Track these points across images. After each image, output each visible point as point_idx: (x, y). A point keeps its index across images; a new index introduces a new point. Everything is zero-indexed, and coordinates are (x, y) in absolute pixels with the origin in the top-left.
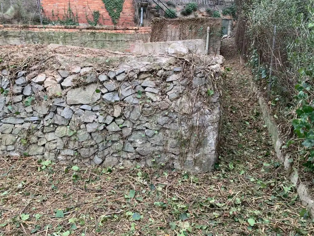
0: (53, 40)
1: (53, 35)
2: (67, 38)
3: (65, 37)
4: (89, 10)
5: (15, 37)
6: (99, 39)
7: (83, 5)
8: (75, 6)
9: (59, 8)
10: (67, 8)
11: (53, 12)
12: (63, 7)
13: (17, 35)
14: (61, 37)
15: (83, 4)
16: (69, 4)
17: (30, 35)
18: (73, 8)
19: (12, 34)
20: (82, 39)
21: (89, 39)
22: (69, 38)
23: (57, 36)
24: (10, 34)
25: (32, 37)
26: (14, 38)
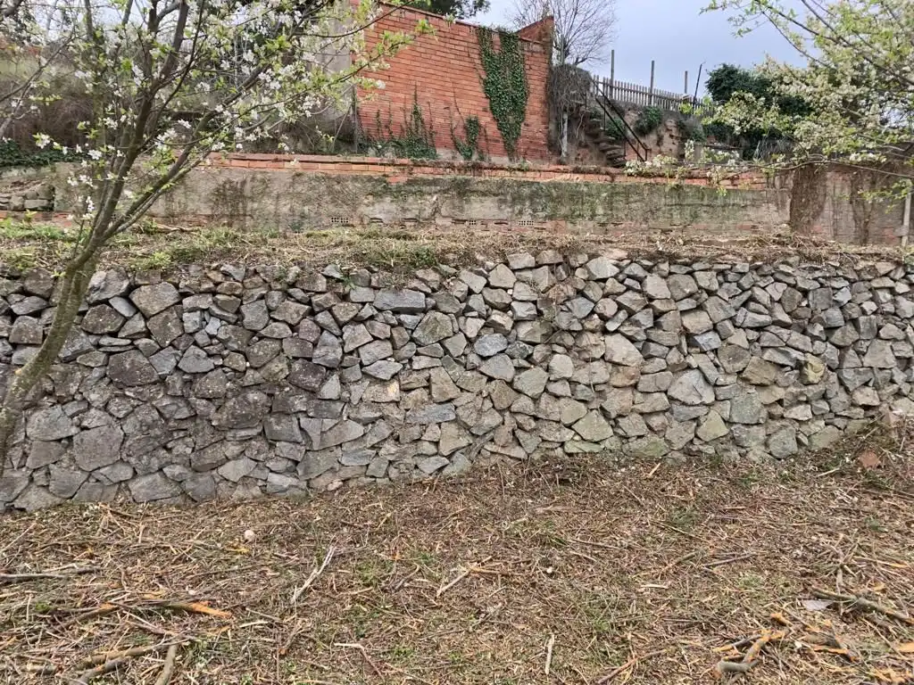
0: (583, 204)
1: (585, 189)
2: (618, 198)
3: (612, 195)
4: (457, 114)
5: (484, 194)
6: (689, 201)
7: (446, 102)
8: (429, 103)
9: (393, 106)
10: (410, 106)
11: (378, 116)
12: (402, 105)
13: (494, 189)
14: (605, 195)
15: (444, 98)
16: (416, 96)
17: (526, 191)
18: (422, 107)
19: (481, 188)
20: (651, 201)
21: (668, 201)
22: (621, 199)
23: (594, 192)
24: (475, 187)
25: (532, 197)
26: (483, 198)
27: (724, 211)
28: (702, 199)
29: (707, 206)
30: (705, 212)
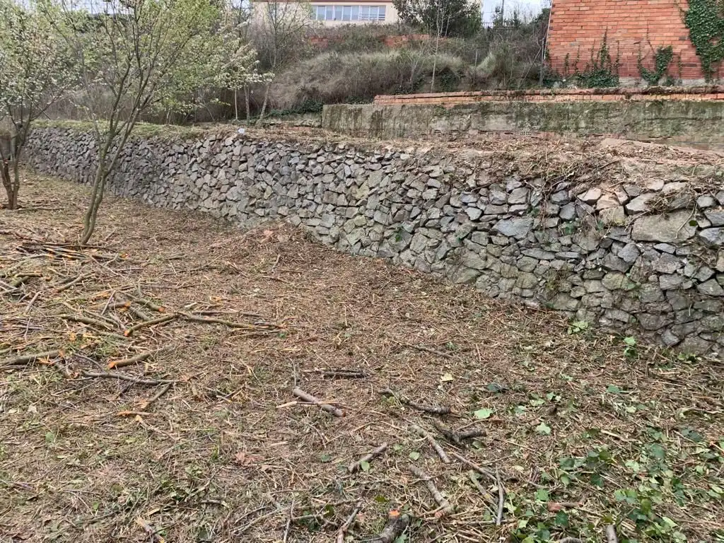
0: (569, 119)
1: (571, 108)
2: (599, 114)
3: (593, 112)
4: (648, 47)
5: (499, 113)
6: (671, 115)
7: (637, 38)
8: (618, 42)
9: (582, 48)
10: (598, 47)
11: (567, 57)
12: (590, 47)
13: (504, 110)
14: (587, 111)
16: (605, 39)
17: (526, 110)
18: (611, 46)
19: (496, 109)
20: (629, 116)
21: (647, 116)
22: (602, 114)
23: (578, 109)
24: (493, 109)
25: (531, 114)
27: (714, 124)
28: (687, 113)
29: (693, 119)
30: (690, 125)
